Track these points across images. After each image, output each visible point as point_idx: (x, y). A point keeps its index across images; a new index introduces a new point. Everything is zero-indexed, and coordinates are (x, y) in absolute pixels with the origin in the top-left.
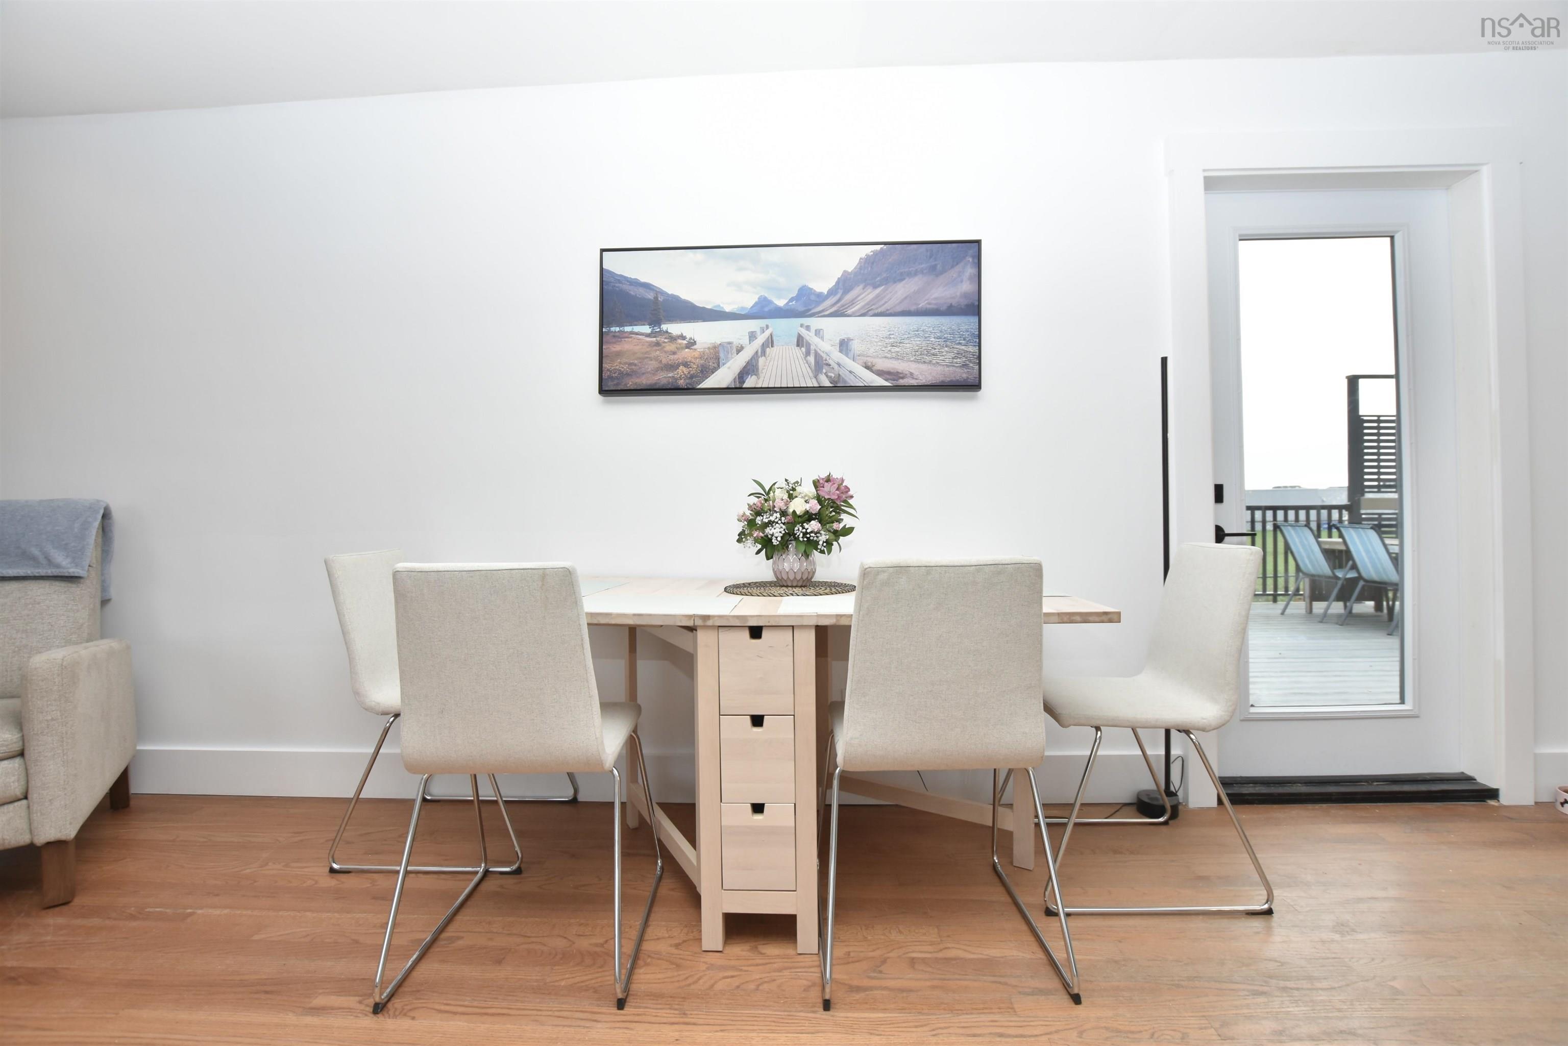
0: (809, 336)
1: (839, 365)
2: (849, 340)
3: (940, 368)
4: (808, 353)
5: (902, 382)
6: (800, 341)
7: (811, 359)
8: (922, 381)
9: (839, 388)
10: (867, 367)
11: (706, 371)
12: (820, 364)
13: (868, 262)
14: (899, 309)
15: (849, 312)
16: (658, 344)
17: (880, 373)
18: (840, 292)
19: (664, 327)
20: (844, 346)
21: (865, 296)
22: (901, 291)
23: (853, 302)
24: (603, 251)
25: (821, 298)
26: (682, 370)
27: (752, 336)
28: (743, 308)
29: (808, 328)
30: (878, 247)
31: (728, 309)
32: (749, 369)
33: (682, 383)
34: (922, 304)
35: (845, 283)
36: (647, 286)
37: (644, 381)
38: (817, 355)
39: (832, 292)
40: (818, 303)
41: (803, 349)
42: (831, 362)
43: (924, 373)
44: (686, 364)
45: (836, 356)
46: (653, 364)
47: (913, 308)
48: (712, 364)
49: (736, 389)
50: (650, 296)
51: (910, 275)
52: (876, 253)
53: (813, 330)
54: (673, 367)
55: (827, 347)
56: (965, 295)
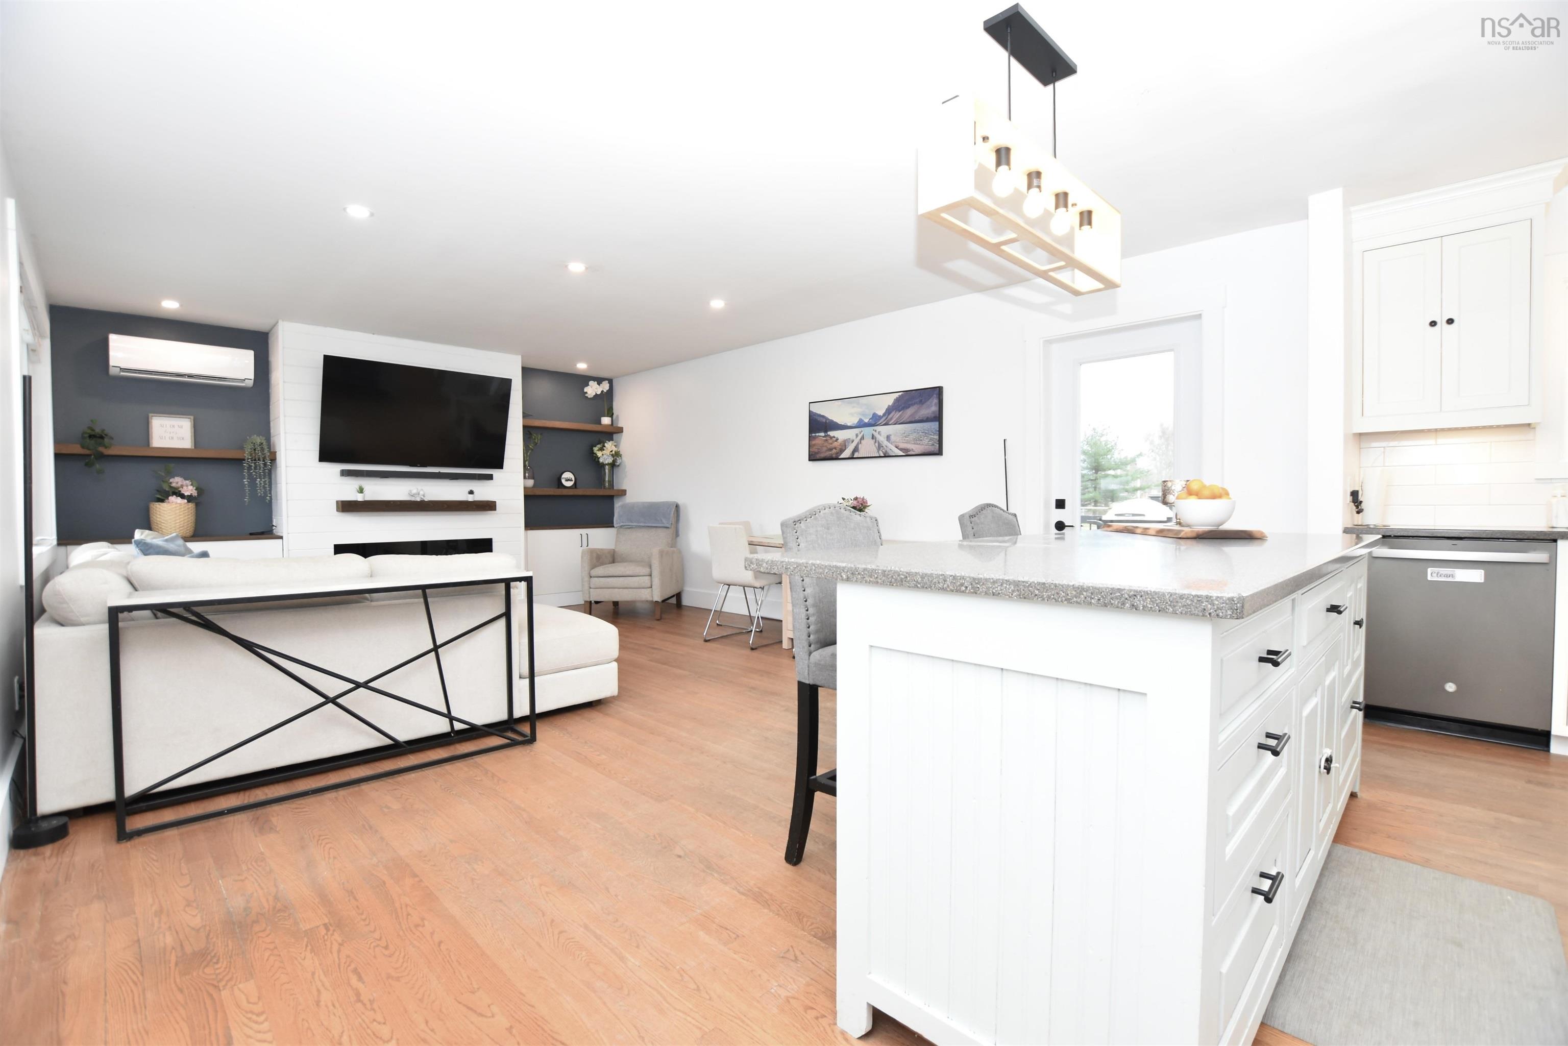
0: (876, 434)
1: (886, 446)
2: (890, 435)
3: (923, 446)
4: (875, 442)
5: (909, 453)
6: (873, 437)
7: (877, 444)
8: (917, 452)
9: (886, 456)
10: (896, 447)
11: (842, 451)
12: (880, 447)
13: (897, 400)
14: (908, 420)
15: (890, 423)
16: (826, 440)
17: (901, 450)
18: (887, 414)
19: (829, 433)
20: (888, 438)
21: (896, 415)
22: (909, 412)
23: (891, 419)
24: (810, 403)
25: (880, 417)
26: (834, 451)
27: (857, 435)
28: (854, 424)
29: (876, 431)
30: (900, 394)
31: (849, 424)
32: (856, 450)
33: (834, 456)
34: (917, 418)
35: (889, 411)
36: (823, 416)
37: (822, 455)
38: (879, 442)
39: (884, 415)
40: (879, 420)
41: (874, 440)
42: (883, 445)
43: (917, 449)
44: (835, 448)
45: (885, 443)
46: (825, 449)
47: (913, 420)
48: (844, 448)
49: (852, 458)
50: (824, 421)
51: (913, 405)
52: (900, 396)
53: (877, 431)
54: (831, 450)
55: (882, 439)
56: (934, 412)
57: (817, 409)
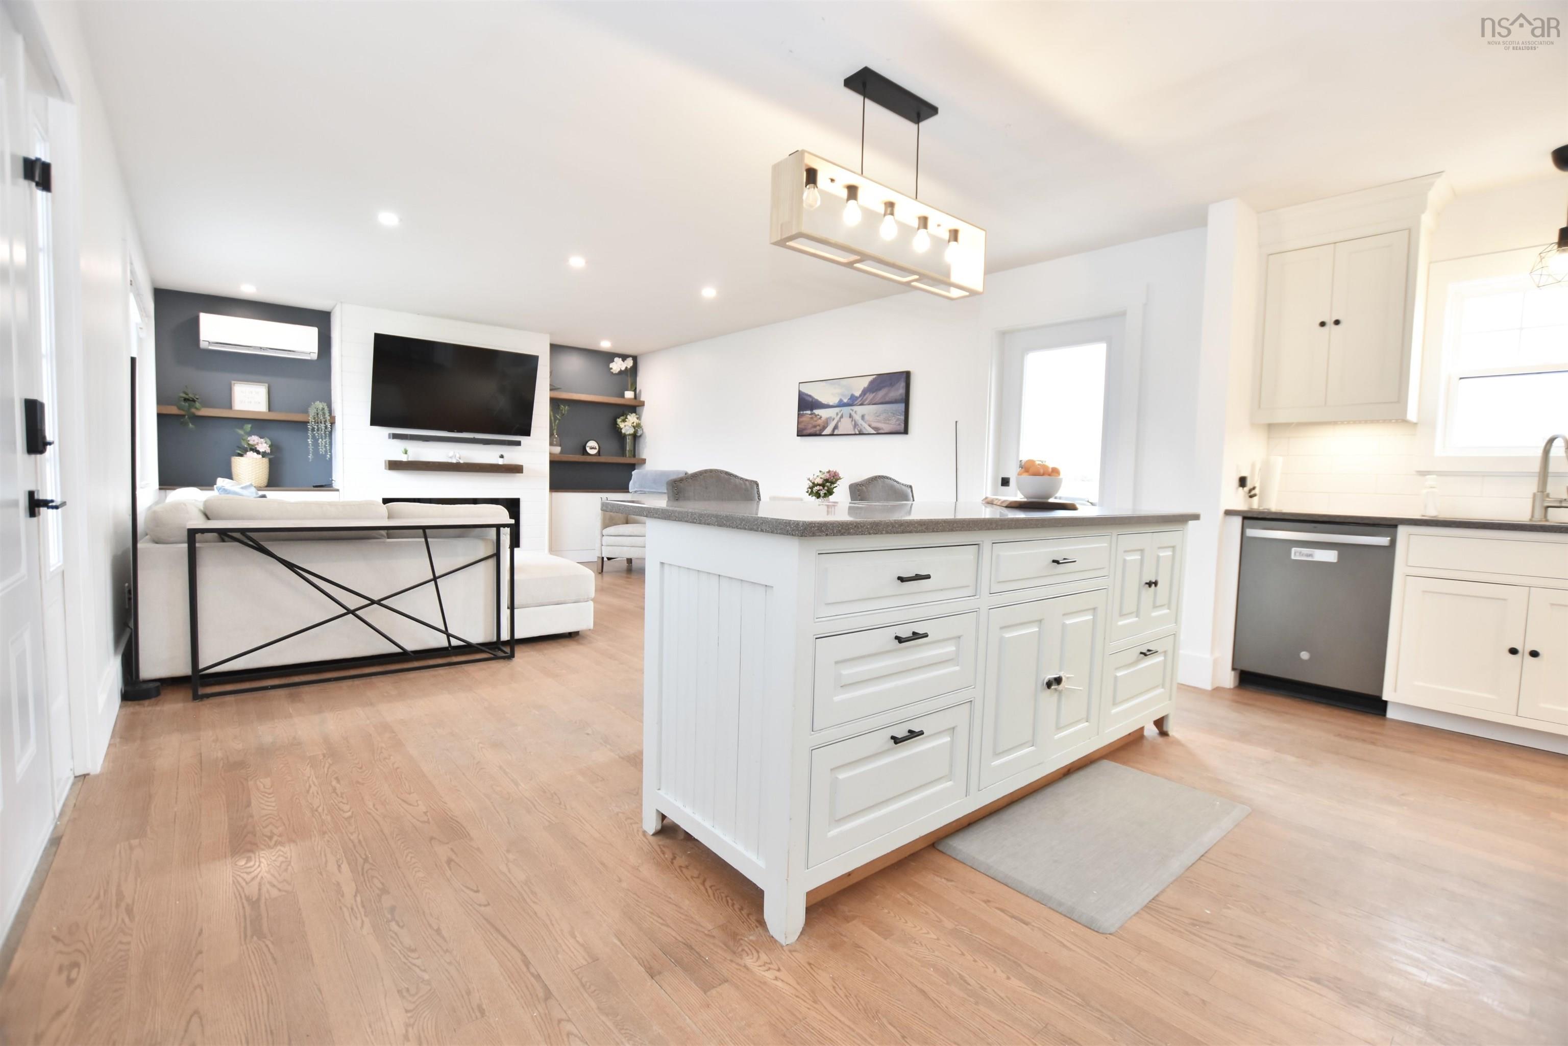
0: (853, 414)
1: (861, 425)
2: (865, 415)
3: (892, 426)
4: (852, 421)
5: (880, 432)
6: (851, 416)
7: (853, 423)
8: (886, 431)
9: (861, 434)
10: (870, 426)
11: (824, 428)
12: (856, 425)
13: (872, 383)
14: (880, 401)
15: (865, 403)
16: (812, 418)
17: (874, 428)
18: (863, 395)
19: (814, 411)
20: (863, 417)
21: (870, 396)
22: (881, 394)
23: (866, 400)
24: (800, 383)
25: (857, 398)
26: (818, 428)
27: (837, 414)
28: (835, 404)
29: (853, 410)
30: (875, 376)
31: (831, 404)
32: (836, 427)
33: (818, 432)
34: (887, 399)
35: (864, 392)
36: (810, 396)
37: (809, 431)
38: (855, 421)
39: (860, 396)
40: (856, 400)
41: (851, 419)
42: (859, 424)
43: (886, 428)
44: (819, 425)
45: (860, 422)
46: (810, 426)
47: (884, 401)
48: (826, 425)
49: (832, 435)
50: (811, 400)
51: (884, 387)
52: (876, 378)
53: (854, 411)
54: (815, 426)
55: (857, 417)
56: (901, 395)
57: (806, 389)
